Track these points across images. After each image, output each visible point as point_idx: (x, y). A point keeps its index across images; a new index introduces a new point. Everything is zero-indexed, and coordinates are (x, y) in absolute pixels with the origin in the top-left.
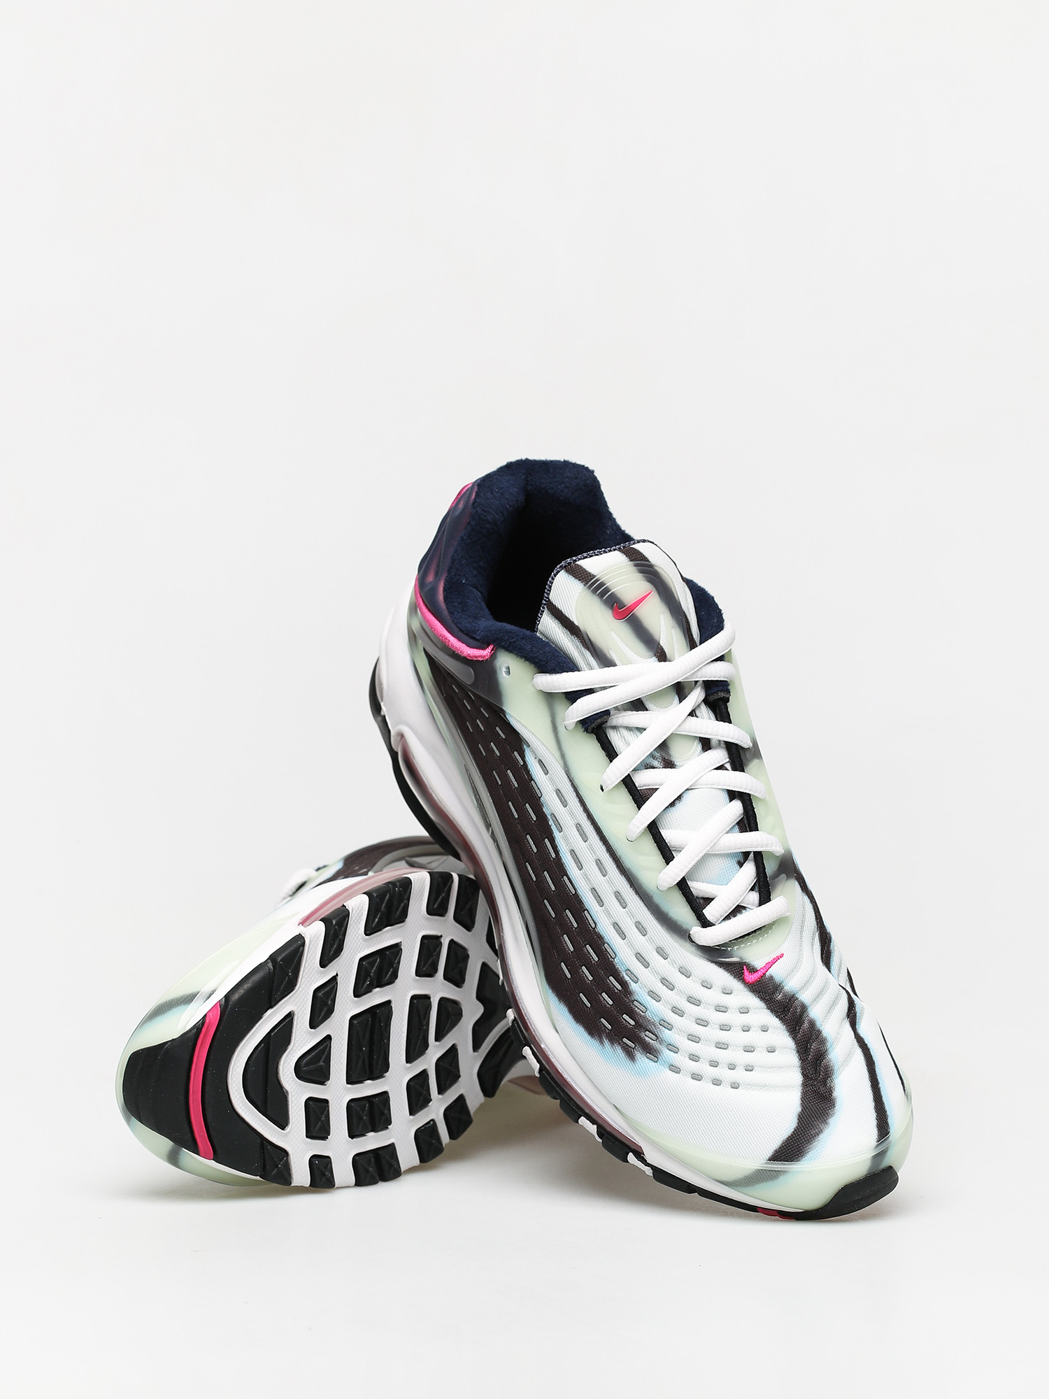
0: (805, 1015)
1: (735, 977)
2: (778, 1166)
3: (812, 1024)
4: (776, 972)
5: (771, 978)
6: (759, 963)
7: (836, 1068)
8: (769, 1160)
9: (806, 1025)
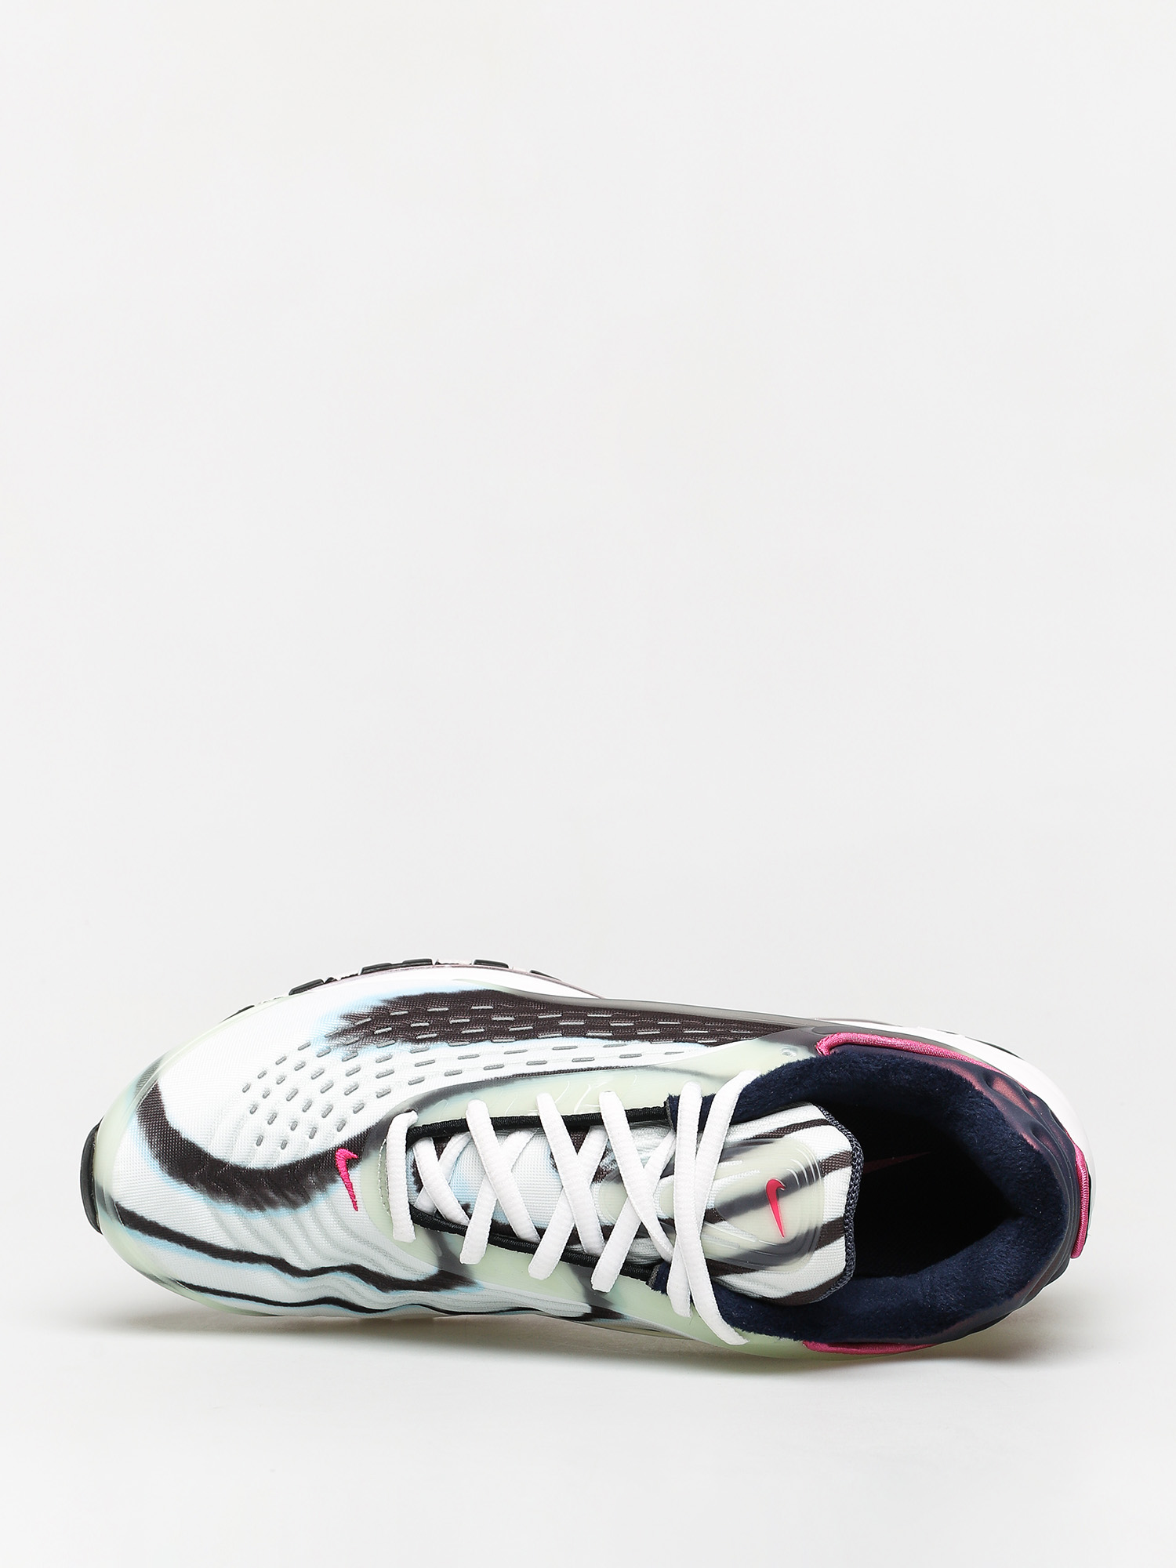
0: (286, 1203)
1: (351, 1140)
2: (146, 1090)
3: (272, 1204)
4: (338, 1189)
5: (334, 1181)
6: (355, 1175)
7: (215, 1203)
8: (157, 1085)
9: (272, 1195)
